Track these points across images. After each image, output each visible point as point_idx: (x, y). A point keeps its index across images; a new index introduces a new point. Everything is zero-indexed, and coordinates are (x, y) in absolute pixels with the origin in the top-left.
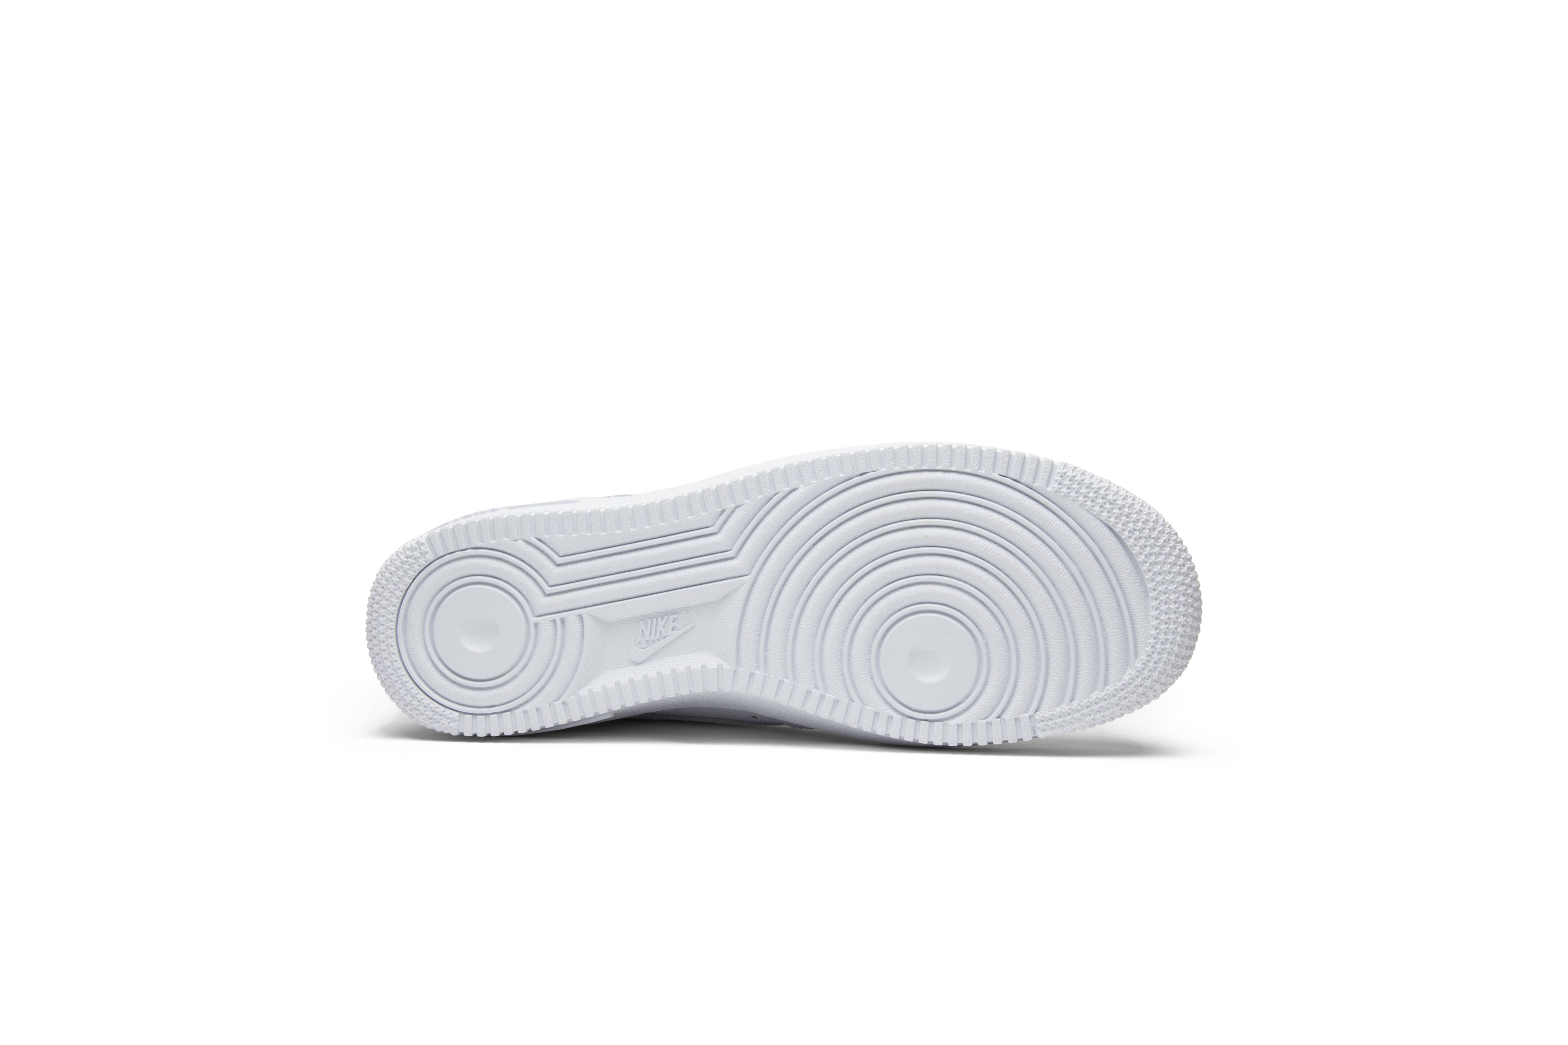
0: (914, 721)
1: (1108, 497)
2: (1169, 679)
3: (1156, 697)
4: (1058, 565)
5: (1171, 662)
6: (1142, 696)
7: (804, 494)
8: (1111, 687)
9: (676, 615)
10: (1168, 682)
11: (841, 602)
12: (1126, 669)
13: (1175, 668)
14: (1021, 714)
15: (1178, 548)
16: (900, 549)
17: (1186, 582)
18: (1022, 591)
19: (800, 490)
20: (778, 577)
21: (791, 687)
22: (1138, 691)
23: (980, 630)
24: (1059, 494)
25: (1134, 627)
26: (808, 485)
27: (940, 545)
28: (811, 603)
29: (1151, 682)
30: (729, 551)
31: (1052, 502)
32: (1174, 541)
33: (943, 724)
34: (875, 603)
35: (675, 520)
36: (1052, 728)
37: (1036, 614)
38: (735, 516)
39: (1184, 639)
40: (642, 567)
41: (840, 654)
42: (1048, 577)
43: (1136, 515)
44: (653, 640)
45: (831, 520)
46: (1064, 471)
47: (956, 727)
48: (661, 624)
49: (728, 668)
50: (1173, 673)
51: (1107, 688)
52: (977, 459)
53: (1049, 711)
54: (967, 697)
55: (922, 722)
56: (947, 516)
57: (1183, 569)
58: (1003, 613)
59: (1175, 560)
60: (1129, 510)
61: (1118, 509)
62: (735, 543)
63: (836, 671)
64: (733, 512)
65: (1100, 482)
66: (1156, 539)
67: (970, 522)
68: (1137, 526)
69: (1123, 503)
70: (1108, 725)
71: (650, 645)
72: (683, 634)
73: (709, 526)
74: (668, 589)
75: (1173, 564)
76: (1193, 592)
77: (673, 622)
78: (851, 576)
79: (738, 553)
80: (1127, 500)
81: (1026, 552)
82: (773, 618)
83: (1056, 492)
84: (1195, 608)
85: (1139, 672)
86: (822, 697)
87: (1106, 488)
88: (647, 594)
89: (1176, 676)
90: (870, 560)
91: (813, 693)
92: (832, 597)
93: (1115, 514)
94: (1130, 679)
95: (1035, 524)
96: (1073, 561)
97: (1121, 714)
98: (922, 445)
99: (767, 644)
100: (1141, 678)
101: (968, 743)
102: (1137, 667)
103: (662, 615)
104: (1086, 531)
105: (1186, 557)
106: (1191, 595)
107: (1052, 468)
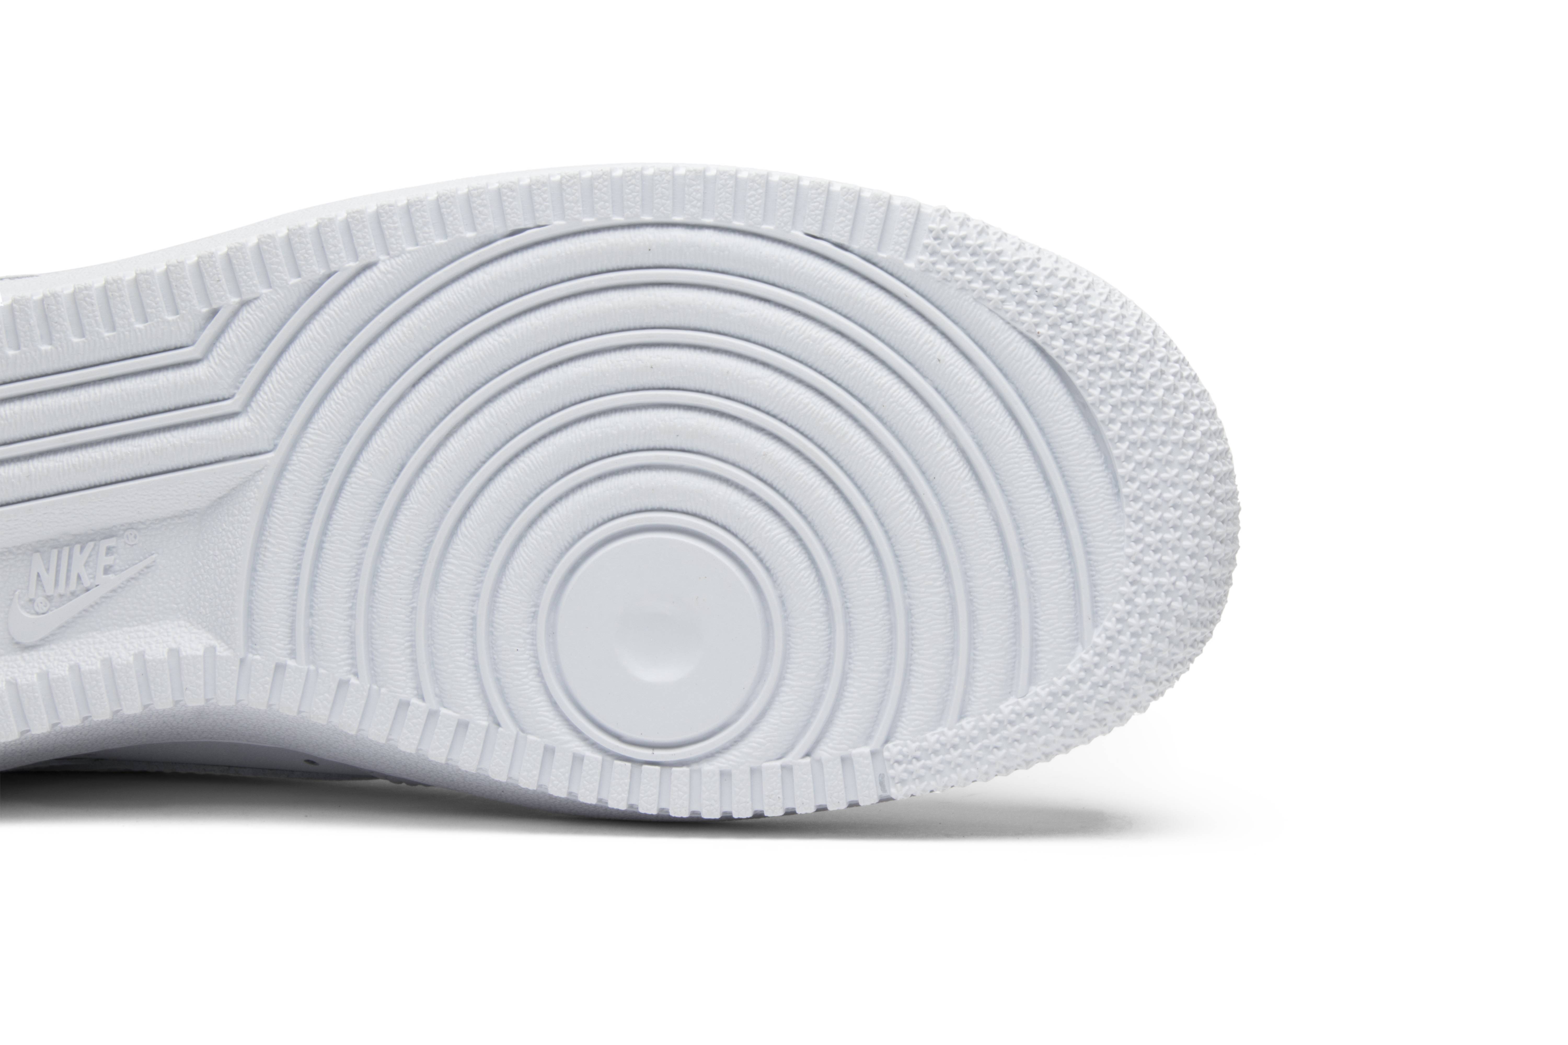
0: (629, 764)
1: (1035, 283)
2: (1165, 669)
3: (1139, 707)
4: (930, 429)
5: (1168, 634)
6: (1107, 706)
7: (389, 276)
8: (1043, 689)
9: (114, 539)
10: (1164, 677)
11: (472, 510)
12: (1074, 648)
13: (1177, 645)
14: (854, 748)
15: (1184, 390)
16: (598, 393)
17: (1200, 462)
18: (856, 484)
19: (381, 266)
20: (336, 455)
21: (365, 694)
22: (1099, 697)
23: (768, 569)
24: (933, 275)
25: (1090, 560)
26: (398, 256)
27: (682, 385)
28: (406, 512)
29: (1126, 675)
30: (228, 399)
31: (917, 292)
32: (1175, 375)
33: (691, 771)
34: (545, 511)
35: (108, 331)
36: (920, 778)
37: (886, 532)
38: (241, 324)
39: (1195, 585)
40: (34, 434)
41: (470, 621)
42: (910, 454)
43: (1093, 320)
44: (61, 596)
45: (449, 331)
46: (943, 226)
47: (717, 777)
48: (79, 559)
49: (226, 654)
50: (1174, 658)
51: (1034, 689)
52: (757, 200)
53: (914, 742)
54: (741, 711)
55: (645, 767)
56: (698, 324)
57: (1192, 435)
58: (816, 532)
59: (1175, 415)
60: (1077, 309)
61: (1055, 308)
62: (242, 382)
63: (462, 659)
64: (235, 313)
65: (1018, 249)
66: (1135, 371)
67: (746, 336)
68: (1095, 344)
69: (1067, 295)
70: (1040, 769)
71: (57, 607)
72: (128, 581)
73: (185, 344)
74: (93, 484)
75: (1171, 424)
76: (1214, 483)
77: (107, 554)
78: (493, 454)
79: (247, 405)
80: (1074, 287)
81: (864, 401)
82: (326, 545)
83: (927, 270)
84: (1218, 518)
85: (1099, 655)
86: (432, 714)
87: (1030, 262)
88: (46, 493)
89: (1181, 663)
90: (535, 418)
91: (410, 708)
92: (453, 499)
93: (1048, 318)
94: (1081, 669)
95: (883, 341)
96: (963, 420)
97: (1063, 745)
98: (642, 169)
99: (312, 601)
100: (1104, 668)
101: (741, 811)
102: (1095, 645)
103: (82, 540)
104: (989, 356)
105: (1200, 409)
106: (1209, 491)
107: (917, 219)
